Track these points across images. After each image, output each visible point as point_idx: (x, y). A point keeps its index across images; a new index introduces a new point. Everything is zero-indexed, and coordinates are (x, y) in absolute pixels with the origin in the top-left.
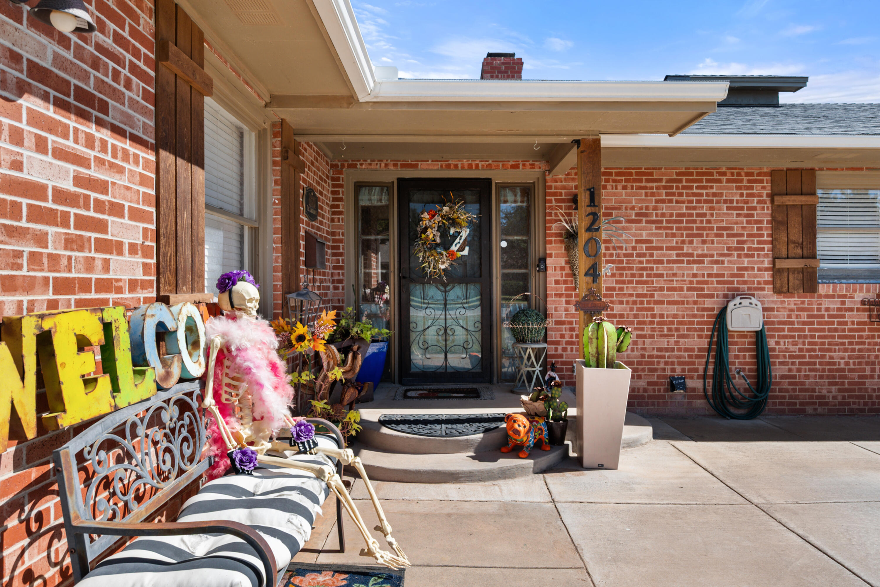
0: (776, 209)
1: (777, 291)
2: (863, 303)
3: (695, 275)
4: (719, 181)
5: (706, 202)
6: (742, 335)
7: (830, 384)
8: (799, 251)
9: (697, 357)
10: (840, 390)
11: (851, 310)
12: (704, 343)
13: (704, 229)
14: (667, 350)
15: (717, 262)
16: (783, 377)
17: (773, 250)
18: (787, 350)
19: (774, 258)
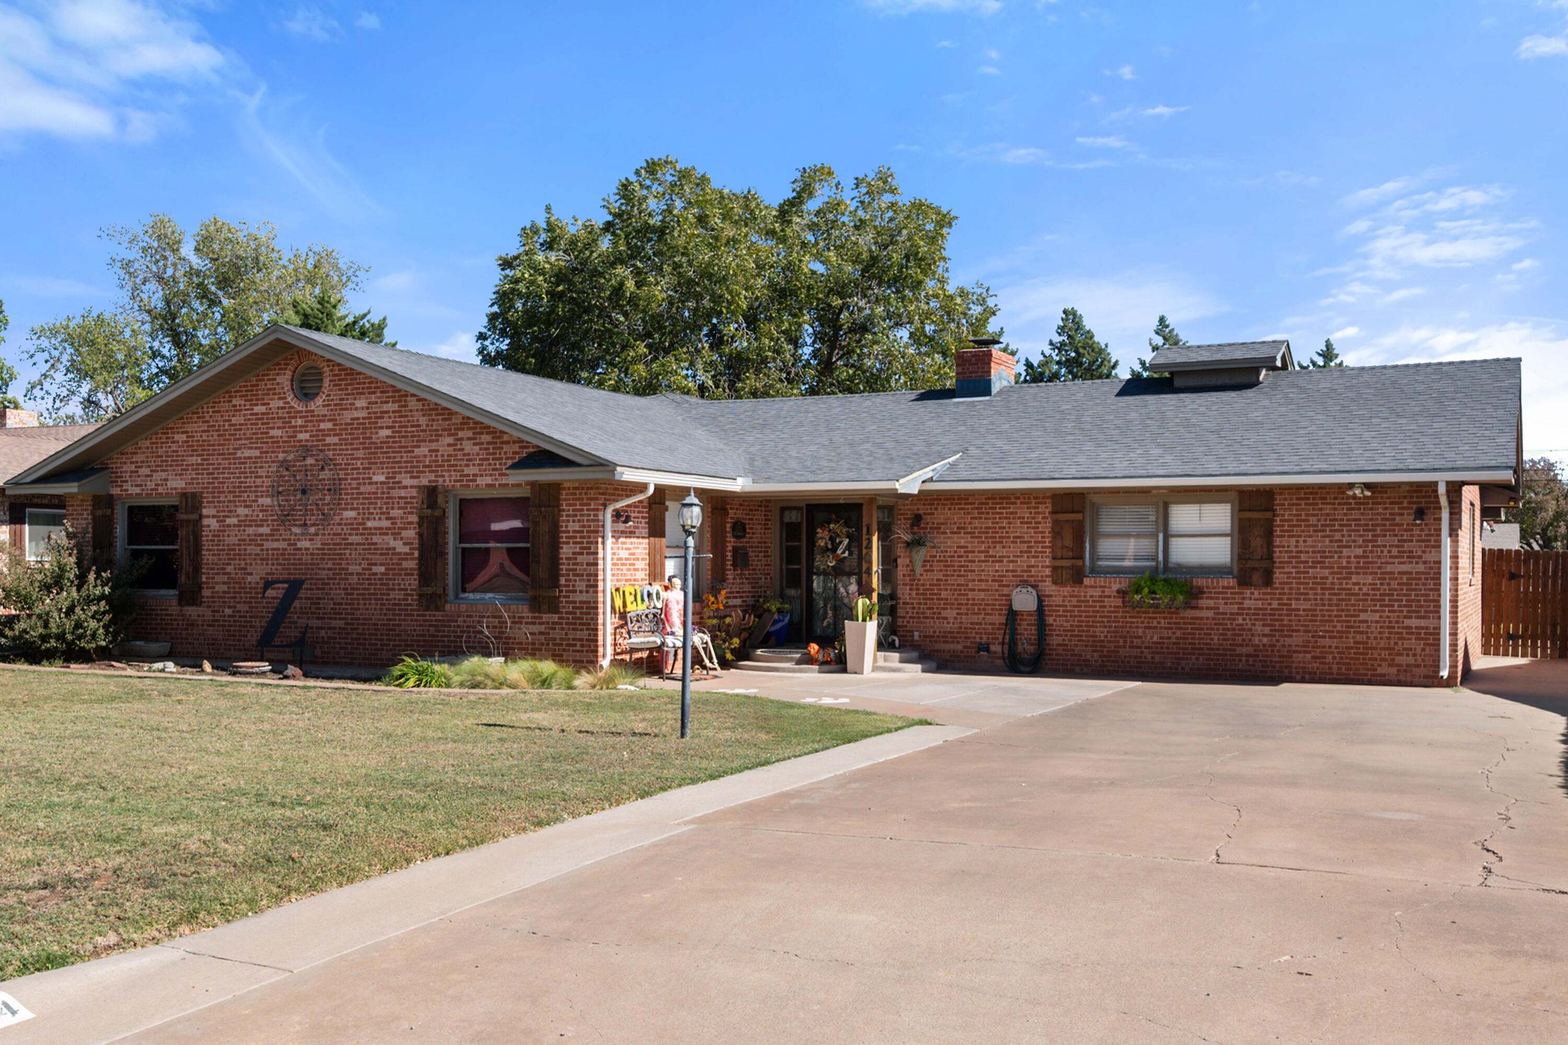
0: (1055, 522)
1: (1055, 582)
2: (1118, 591)
3: (997, 571)
4: (1015, 503)
5: (1005, 518)
6: (1029, 614)
7: (1093, 651)
8: (1070, 554)
9: (998, 629)
10: (1100, 656)
11: (1109, 597)
12: (1003, 619)
13: (1003, 537)
14: (977, 624)
15: (1012, 561)
16: (1058, 645)
17: (1052, 552)
18: (1062, 626)
19: (1054, 558)
